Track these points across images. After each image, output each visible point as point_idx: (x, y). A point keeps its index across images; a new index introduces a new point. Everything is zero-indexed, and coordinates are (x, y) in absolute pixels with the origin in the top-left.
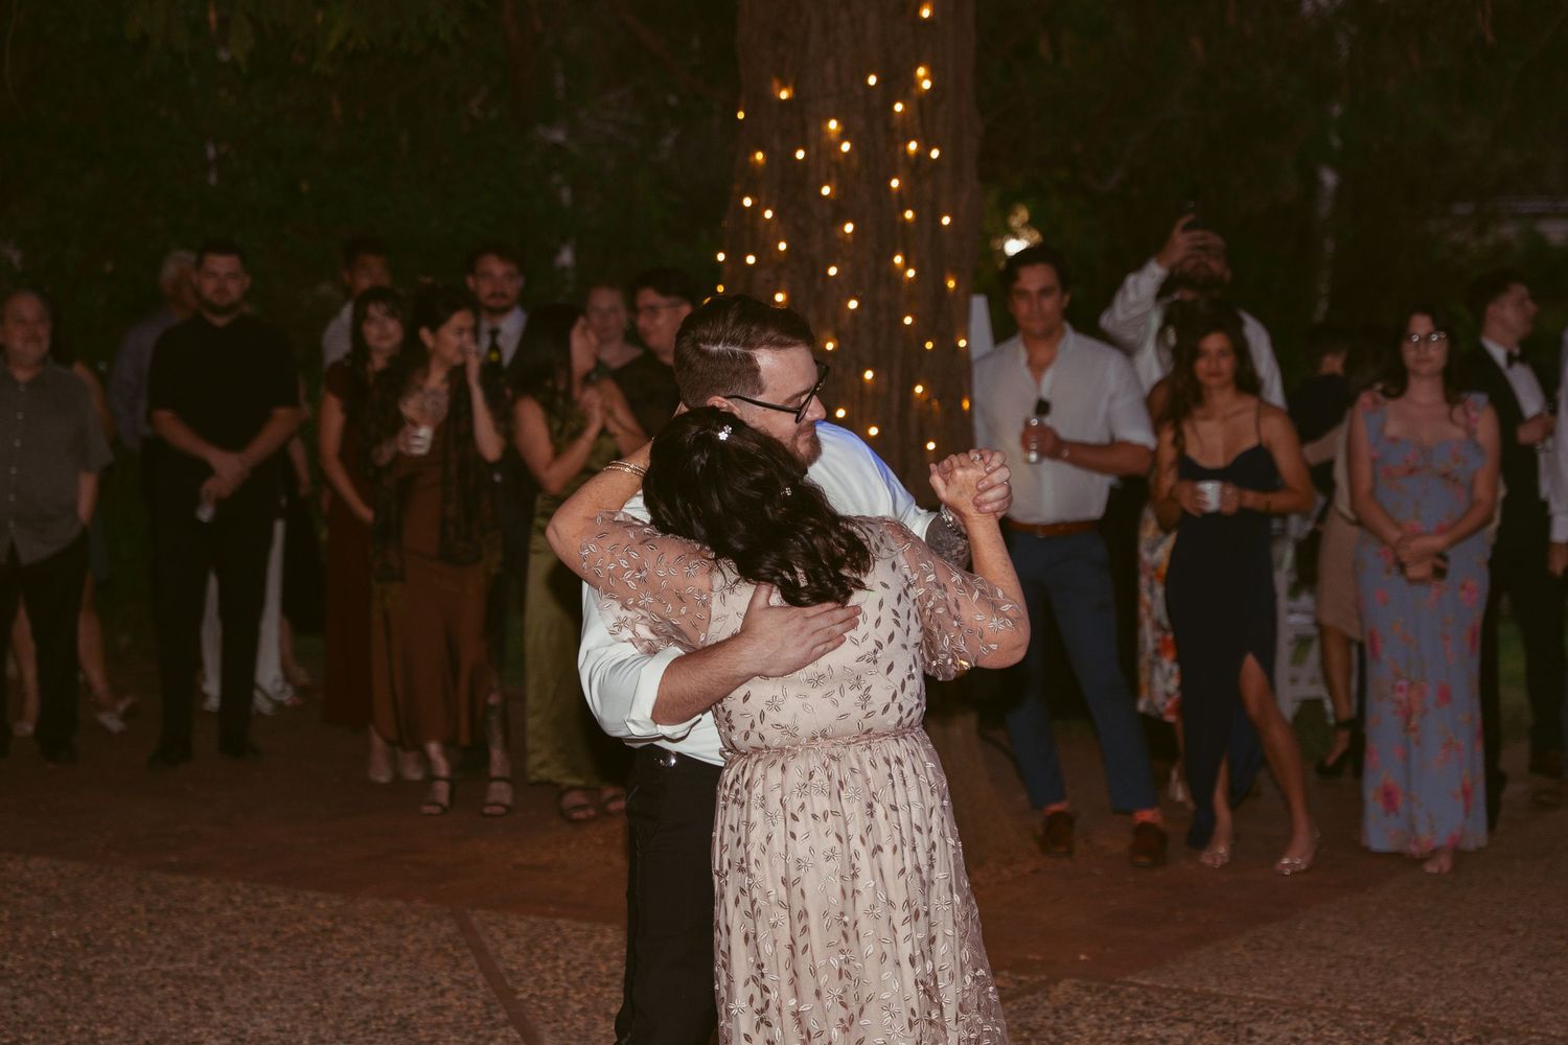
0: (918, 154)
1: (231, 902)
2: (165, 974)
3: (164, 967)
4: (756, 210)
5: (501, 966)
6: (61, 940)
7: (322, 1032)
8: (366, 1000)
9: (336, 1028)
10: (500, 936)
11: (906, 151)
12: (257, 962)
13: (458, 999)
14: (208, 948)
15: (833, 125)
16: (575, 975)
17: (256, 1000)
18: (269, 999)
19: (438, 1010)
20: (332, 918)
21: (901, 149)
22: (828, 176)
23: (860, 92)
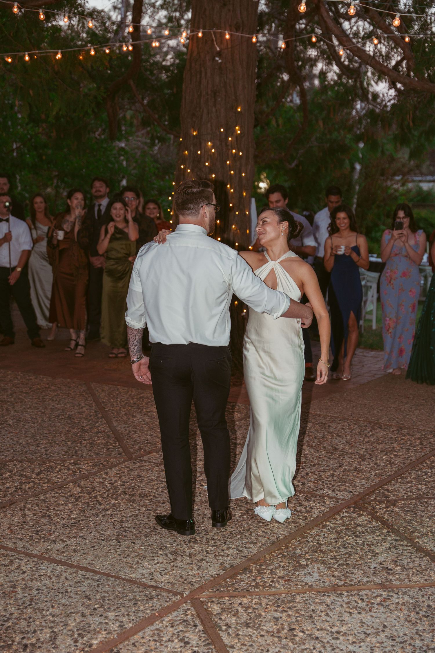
0: (235, 153)
1: (17, 378)
4: (185, 169)
5: (100, 400)
7: (45, 418)
8: (59, 409)
9: (49, 417)
10: (100, 391)
11: (232, 152)
12: (25, 397)
13: (87, 410)
14: (9, 392)
15: (210, 143)
16: (123, 403)
17: (24, 408)
18: (28, 408)
19: (80, 413)
20: (48, 384)
21: (230, 151)
22: (208, 159)
23: (218, 133)
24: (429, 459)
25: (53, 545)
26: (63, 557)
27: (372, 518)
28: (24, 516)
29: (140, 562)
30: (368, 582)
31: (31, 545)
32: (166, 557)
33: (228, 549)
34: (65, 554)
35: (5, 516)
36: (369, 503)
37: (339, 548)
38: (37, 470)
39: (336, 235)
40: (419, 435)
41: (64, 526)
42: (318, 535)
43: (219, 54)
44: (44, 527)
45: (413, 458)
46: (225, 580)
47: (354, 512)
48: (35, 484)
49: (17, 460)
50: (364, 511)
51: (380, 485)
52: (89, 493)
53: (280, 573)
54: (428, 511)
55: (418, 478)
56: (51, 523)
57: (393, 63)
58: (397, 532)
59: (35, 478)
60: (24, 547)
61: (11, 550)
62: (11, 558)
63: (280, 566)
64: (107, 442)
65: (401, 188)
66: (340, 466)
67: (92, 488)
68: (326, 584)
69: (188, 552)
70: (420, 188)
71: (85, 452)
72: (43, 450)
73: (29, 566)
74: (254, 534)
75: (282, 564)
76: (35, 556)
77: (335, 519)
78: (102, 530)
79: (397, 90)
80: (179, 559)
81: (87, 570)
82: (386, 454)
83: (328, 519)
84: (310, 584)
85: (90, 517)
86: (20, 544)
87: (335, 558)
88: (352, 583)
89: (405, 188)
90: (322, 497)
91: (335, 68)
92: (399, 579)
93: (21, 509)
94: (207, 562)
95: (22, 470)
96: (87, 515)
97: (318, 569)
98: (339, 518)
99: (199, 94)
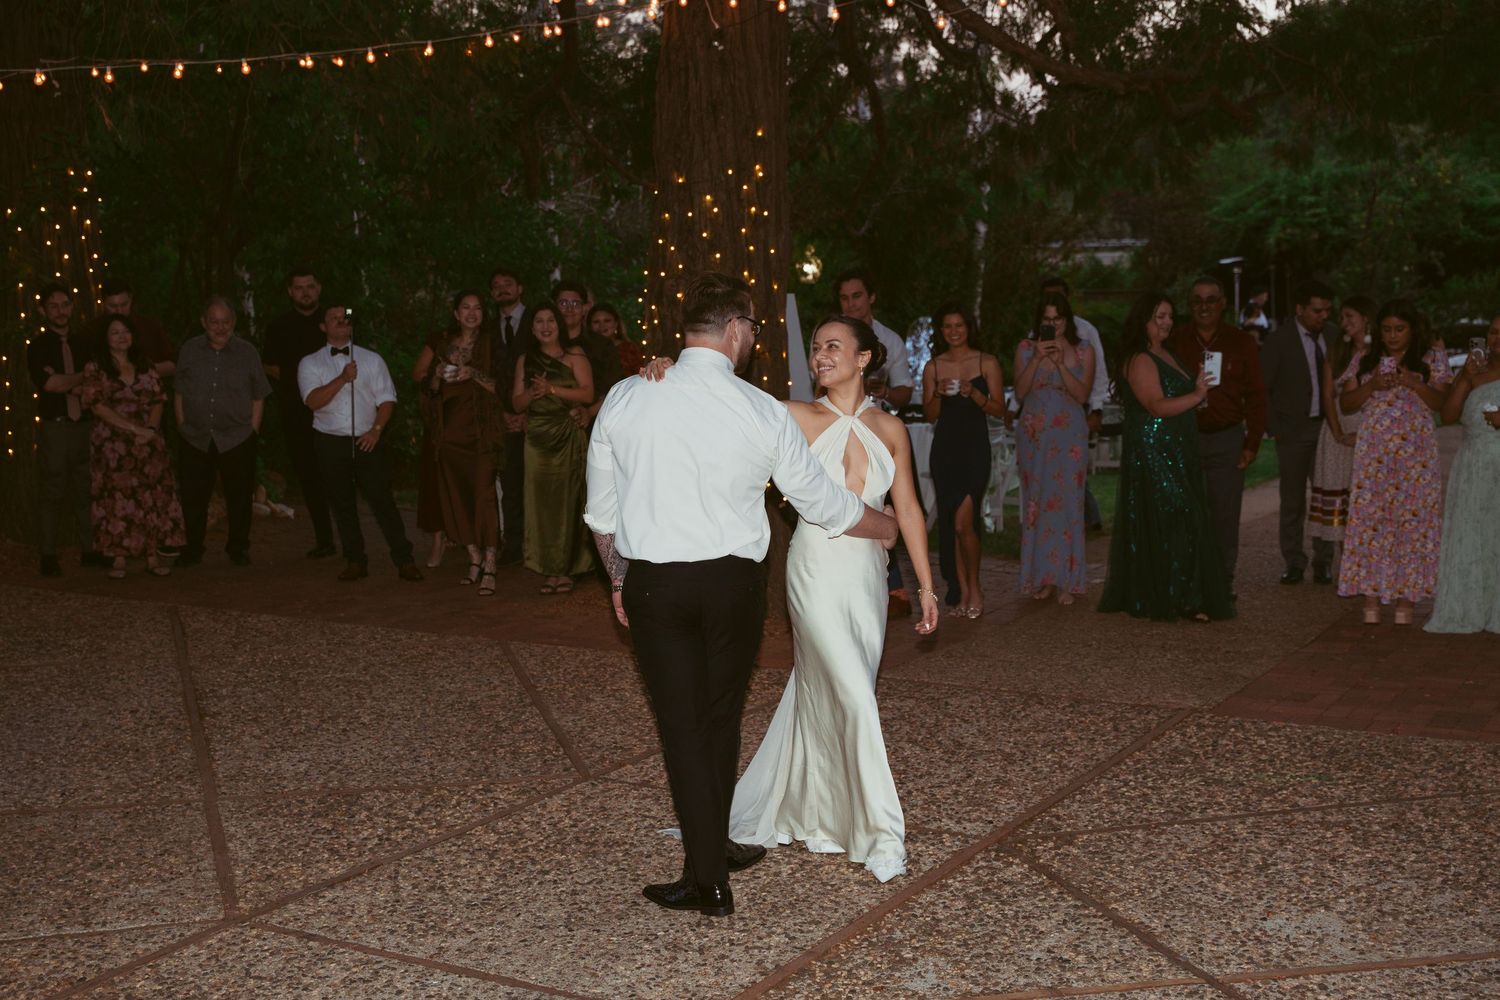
0: (755, 213)
1: (375, 639)
2: (339, 679)
3: (338, 676)
4: (665, 246)
5: (527, 673)
6: (280, 660)
7: (428, 710)
8: (452, 693)
9: (435, 708)
10: (526, 656)
11: (749, 211)
12: (390, 672)
13: (504, 691)
14: (362, 665)
15: (708, 197)
16: (568, 677)
17: (390, 693)
18: (397, 693)
19: (492, 698)
20: (431, 647)
21: (746, 210)
22: (706, 227)
23: (723, 178)
24: (1131, 755)
25: (451, 940)
26: (468, 961)
27: (1031, 869)
28: (396, 889)
29: (610, 965)
30: (1026, 985)
31: (411, 941)
32: (657, 955)
33: (769, 935)
34: (473, 956)
35: (362, 891)
36: (1024, 842)
37: (972, 926)
38: (417, 805)
39: (943, 356)
40: (1111, 713)
41: (470, 905)
42: (933, 904)
43: (720, 36)
44: (434, 909)
45: (1102, 757)
46: (765, 993)
47: (997, 858)
48: (414, 830)
49: (379, 788)
50: (1015, 857)
51: (1044, 808)
52: (513, 843)
53: (865, 975)
54: (1132, 851)
55: (1111, 792)
56: (445, 900)
57: (1038, 37)
58: (1076, 893)
59: (413, 820)
60: (398, 946)
61: (374, 951)
62: (375, 967)
63: (867, 961)
64: (542, 749)
65: (1062, 264)
66: (969, 776)
67: (518, 834)
68: (951, 993)
69: (696, 943)
70: (1098, 262)
71: (504, 767)
72: (427, 767)
73: (409, 980)
74: (815, 906)
75: (868, 958)
76: (419, 961)
77: (964, 873)
78: (539, 909)
79: (1046, 86)
80: (681, 957)
81: (514, 983)
82: (1052, 751)
83: (951, 874)
84: (921, 993)
85: (516, 886)
86: (392, 940)
87: (965, 943)
88: (999, 989)
89: (1070, 263)
90: (939, 833)
91: (933, 51)
92: (1083, 978)
93: (390, 877)
94: (733, 961)
95: (390, 806)
96: (511, 883)
97: (936, 965)
98: (969, 870)
99: (685, 108)
